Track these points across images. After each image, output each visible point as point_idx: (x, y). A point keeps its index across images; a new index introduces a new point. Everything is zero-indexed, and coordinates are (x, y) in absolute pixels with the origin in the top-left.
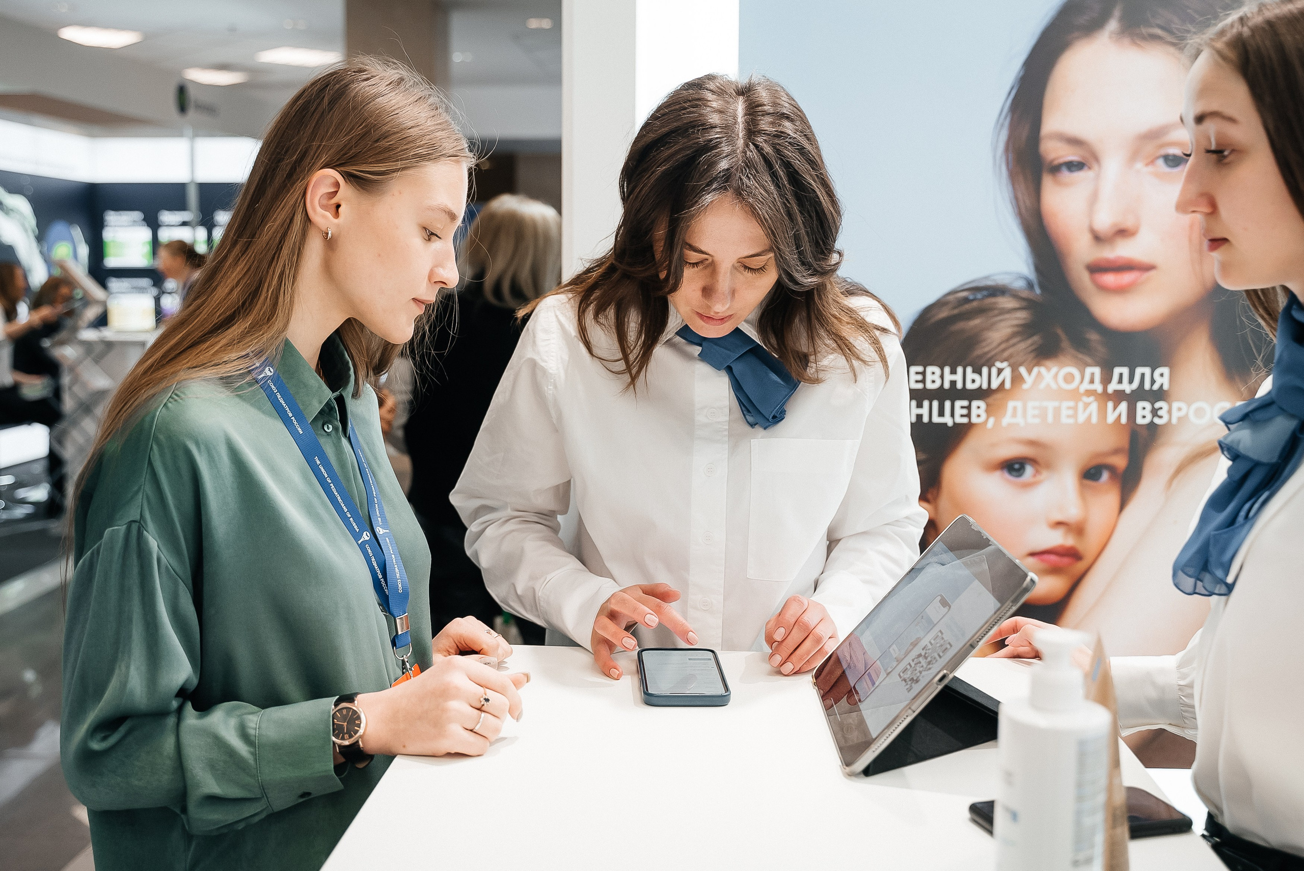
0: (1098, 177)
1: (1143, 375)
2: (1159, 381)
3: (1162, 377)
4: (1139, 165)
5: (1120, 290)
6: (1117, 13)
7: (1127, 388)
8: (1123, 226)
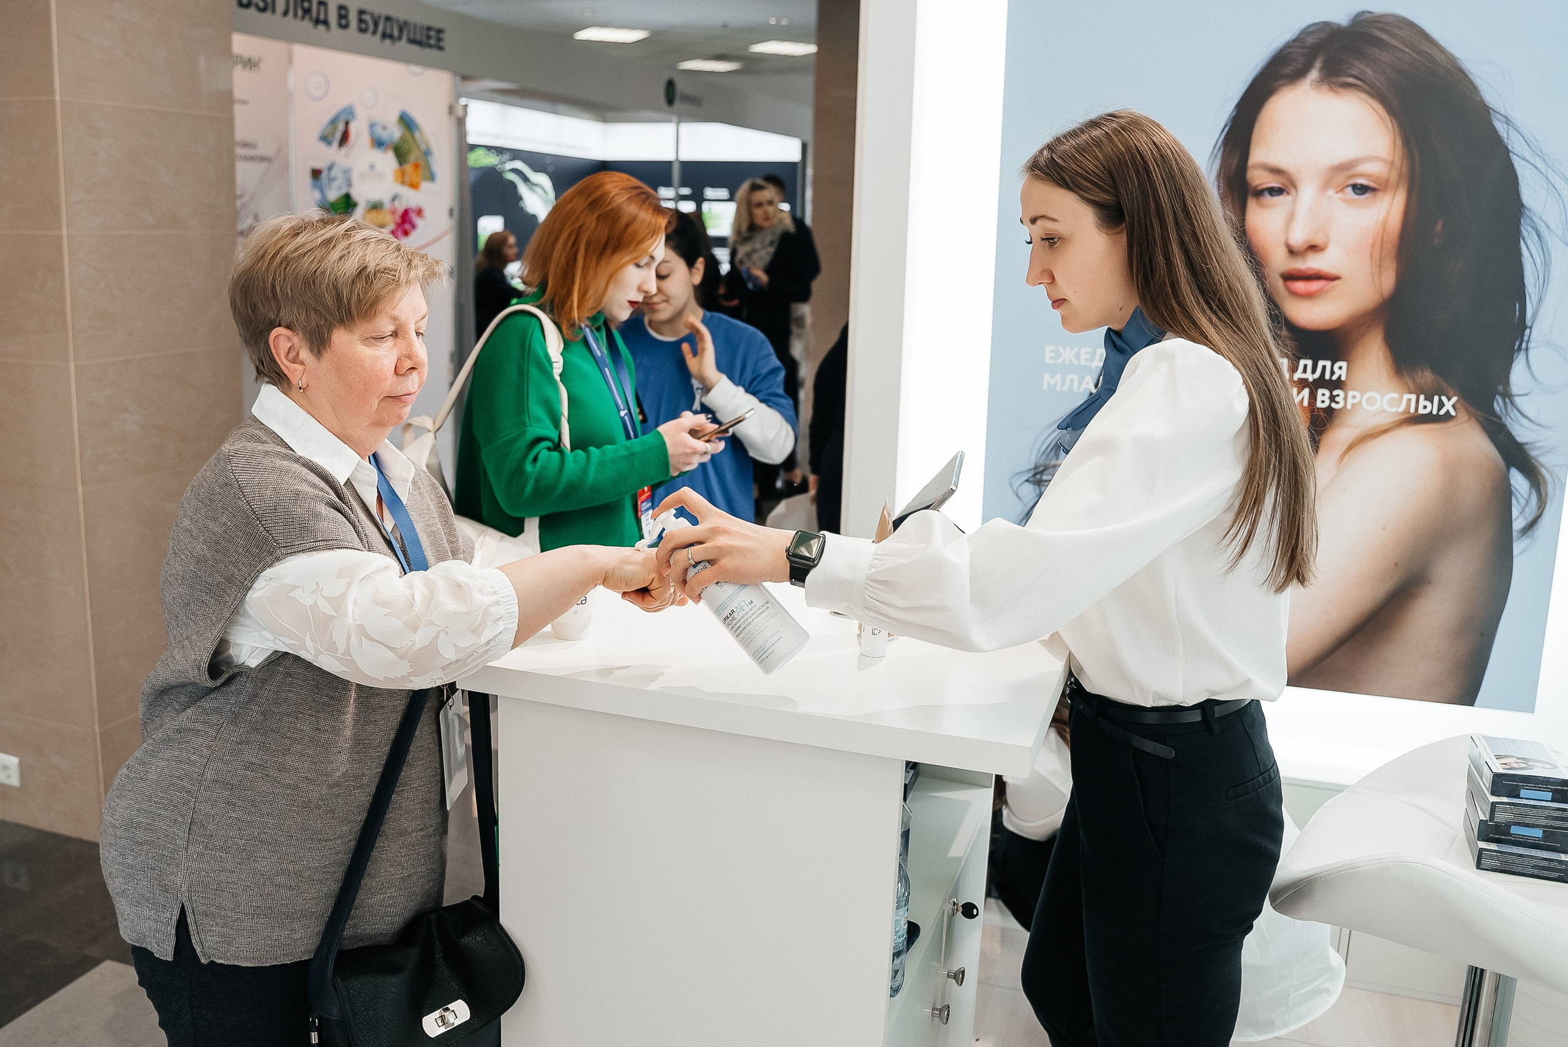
0: (1295, 201)
1: (1324, 367)
2: (1338, 372)
3: (1341, 369)
4: (1331, 192)
5: (1309, 296)
6: (1318, 64)
7: (1310, 377)
8: (1313, 243)
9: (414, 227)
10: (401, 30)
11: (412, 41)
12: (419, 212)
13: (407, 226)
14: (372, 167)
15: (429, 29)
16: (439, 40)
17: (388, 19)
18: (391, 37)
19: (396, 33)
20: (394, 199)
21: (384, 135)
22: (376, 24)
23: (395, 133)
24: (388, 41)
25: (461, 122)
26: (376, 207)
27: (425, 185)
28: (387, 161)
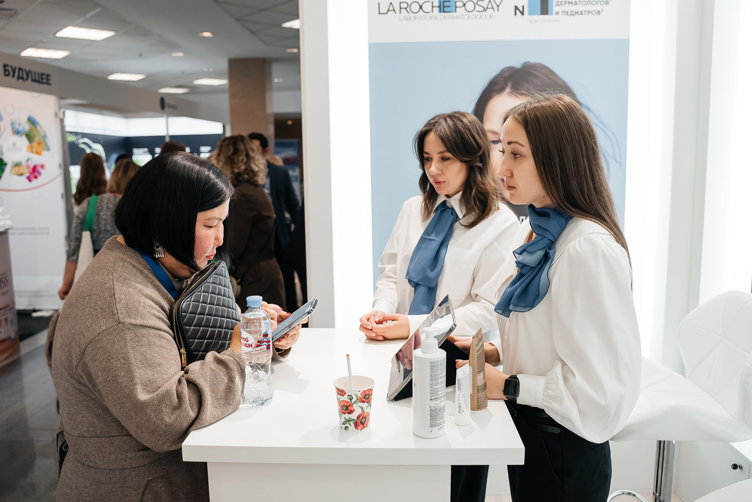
9: (40, 174)
10: (28, 75)
11: (34, 81)
12: (42, 166)
13: (36, 174)
14: (14, 144)
15: (42, 74)
16: (48, 80)
17: (20, 69)
18: (22, 78)
19: (25, 76)
20: (28, 160)
21: (20, 128)
22: (14, 72)
23: (27, 127)
24: (21, 81)
25: (62, 121)
26: (17, 165)
27: (44, 153)
28: (23, 141)
